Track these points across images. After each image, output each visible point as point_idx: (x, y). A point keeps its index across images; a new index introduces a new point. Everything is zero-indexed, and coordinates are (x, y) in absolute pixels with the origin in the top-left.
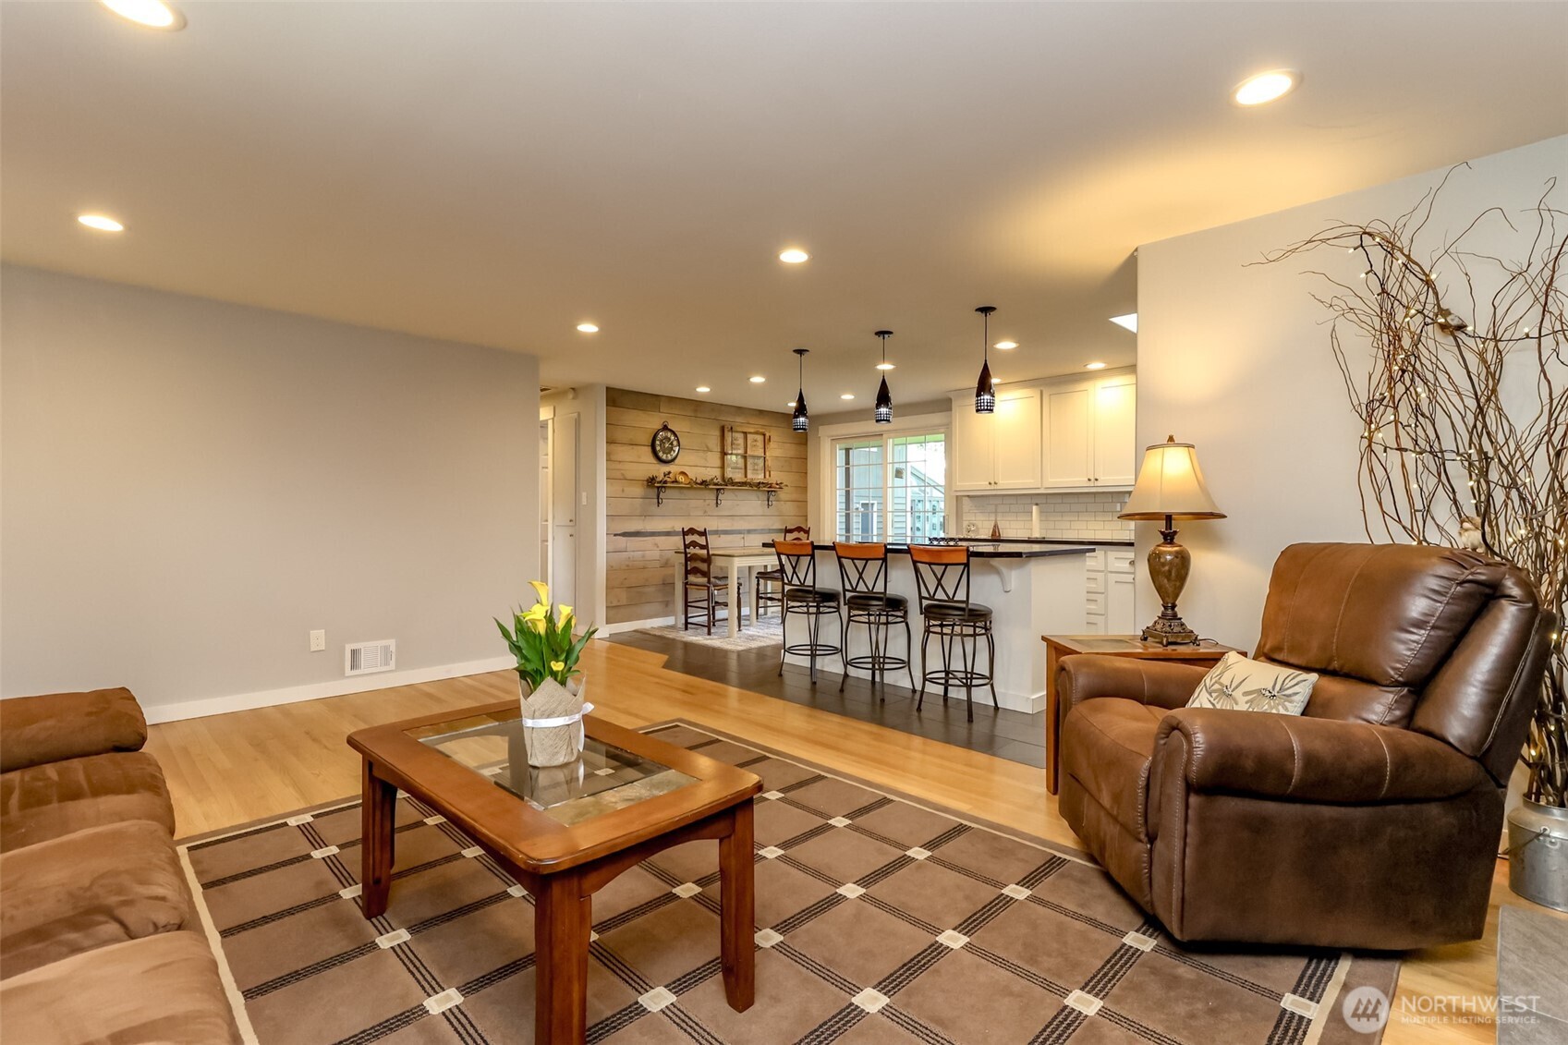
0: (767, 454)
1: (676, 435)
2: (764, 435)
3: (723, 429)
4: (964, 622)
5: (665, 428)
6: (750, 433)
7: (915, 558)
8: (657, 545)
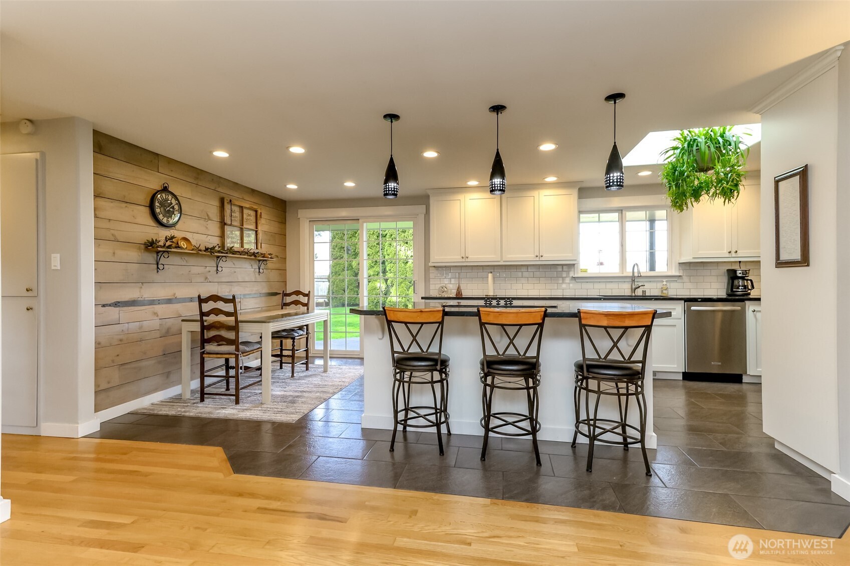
0: (259, 228)
1: (177, 199)
2: (256, 211)
3: (222, 201)
4: (617, 379)
5: (165, 189)
6: (246, 208)
7: (583, 322)
8: (156, 314)
